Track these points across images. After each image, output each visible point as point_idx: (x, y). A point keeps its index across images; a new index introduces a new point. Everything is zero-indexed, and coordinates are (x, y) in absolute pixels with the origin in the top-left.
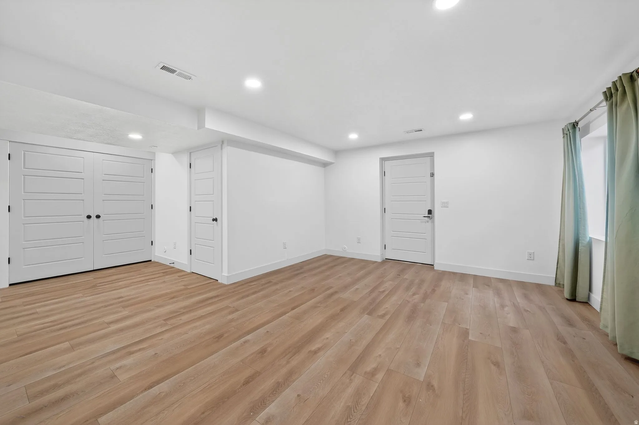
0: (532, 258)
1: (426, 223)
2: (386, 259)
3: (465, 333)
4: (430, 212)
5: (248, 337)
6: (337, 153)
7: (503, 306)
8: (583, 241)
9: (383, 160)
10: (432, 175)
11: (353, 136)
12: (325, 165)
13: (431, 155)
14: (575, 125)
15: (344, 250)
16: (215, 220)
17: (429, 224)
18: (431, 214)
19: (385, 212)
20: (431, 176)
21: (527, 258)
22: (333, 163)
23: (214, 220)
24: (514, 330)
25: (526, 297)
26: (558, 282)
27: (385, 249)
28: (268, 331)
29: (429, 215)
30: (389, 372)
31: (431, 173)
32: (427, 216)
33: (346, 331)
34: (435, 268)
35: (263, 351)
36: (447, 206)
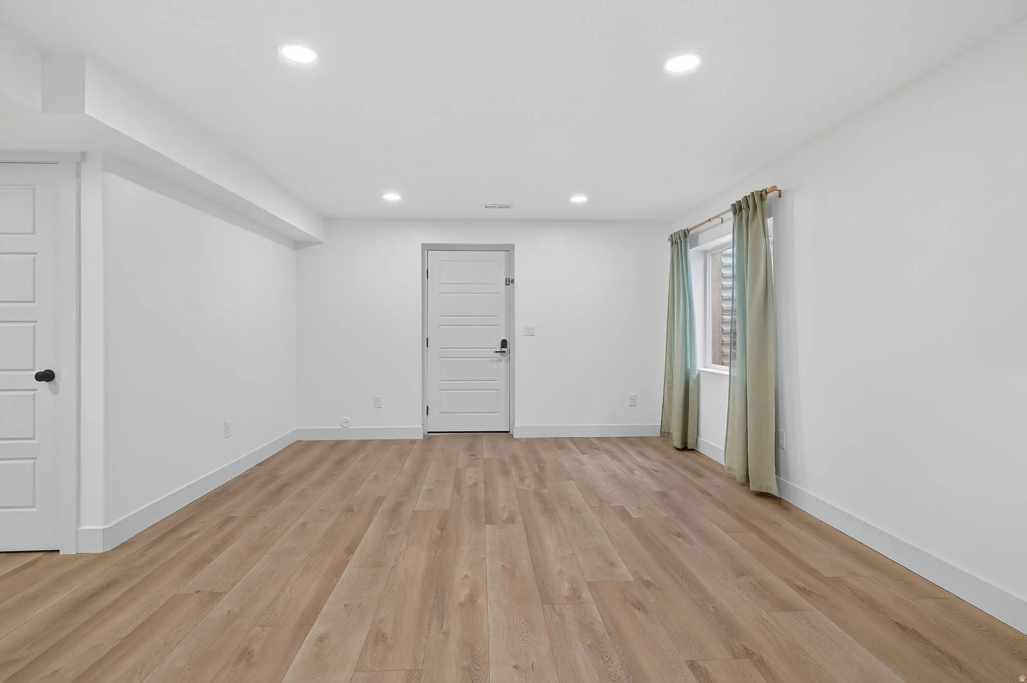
0: (634, 404)
1: (497, 362)
2: (429, 432)
3: (623, 513)
4: (504, 344)
5: (317, 628)
6: (328, 221)
7: (631, 471)
8: (692, 375)
9: (427, 248)
10: (509, 282)
11: (392, 197)
12: (299, 244)
13: (509, 249)
14: (686, 233)
15: (346, 425)
16: (46, 376)
17: (503, 365)
18: (506, 347)
19: (427, 346)
20: (506, 284)
21: (629, 404)
22: (318, 243)
23: (40, 377)
24: (663, 495)
25: (641, 454)
26: (663, 430)
27: (427, 415)
28: (347, 605)
29: (503, 349)
30: (592, 586)
31: (506, 279)
32: (500, 350)
33: (483, 556)
34: (514, 437)
35: (378, 638)
36: (532, 333)
